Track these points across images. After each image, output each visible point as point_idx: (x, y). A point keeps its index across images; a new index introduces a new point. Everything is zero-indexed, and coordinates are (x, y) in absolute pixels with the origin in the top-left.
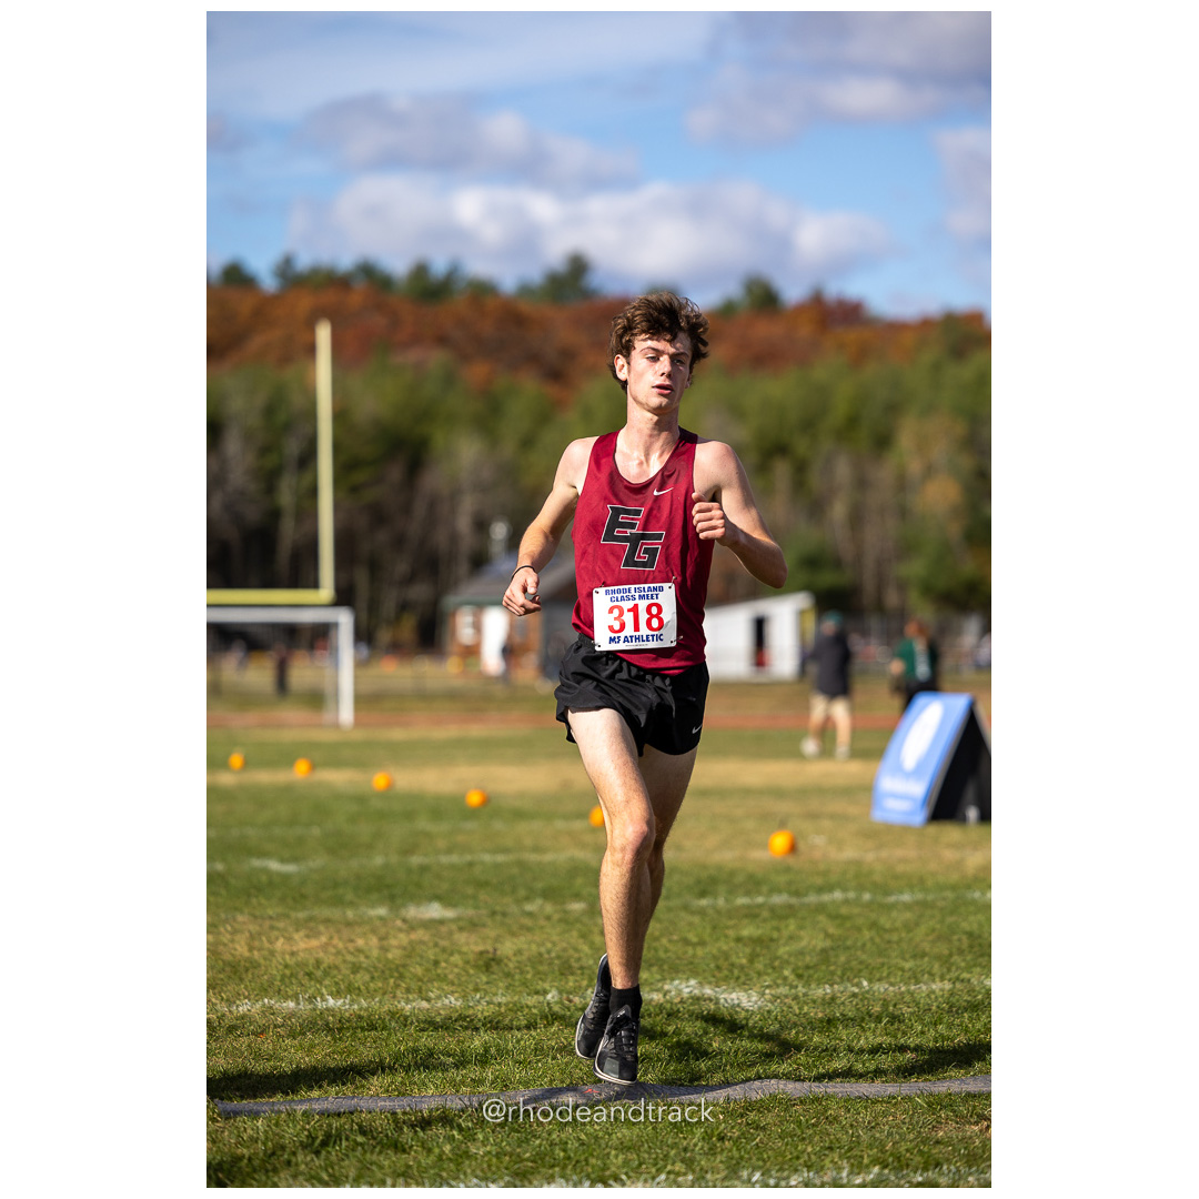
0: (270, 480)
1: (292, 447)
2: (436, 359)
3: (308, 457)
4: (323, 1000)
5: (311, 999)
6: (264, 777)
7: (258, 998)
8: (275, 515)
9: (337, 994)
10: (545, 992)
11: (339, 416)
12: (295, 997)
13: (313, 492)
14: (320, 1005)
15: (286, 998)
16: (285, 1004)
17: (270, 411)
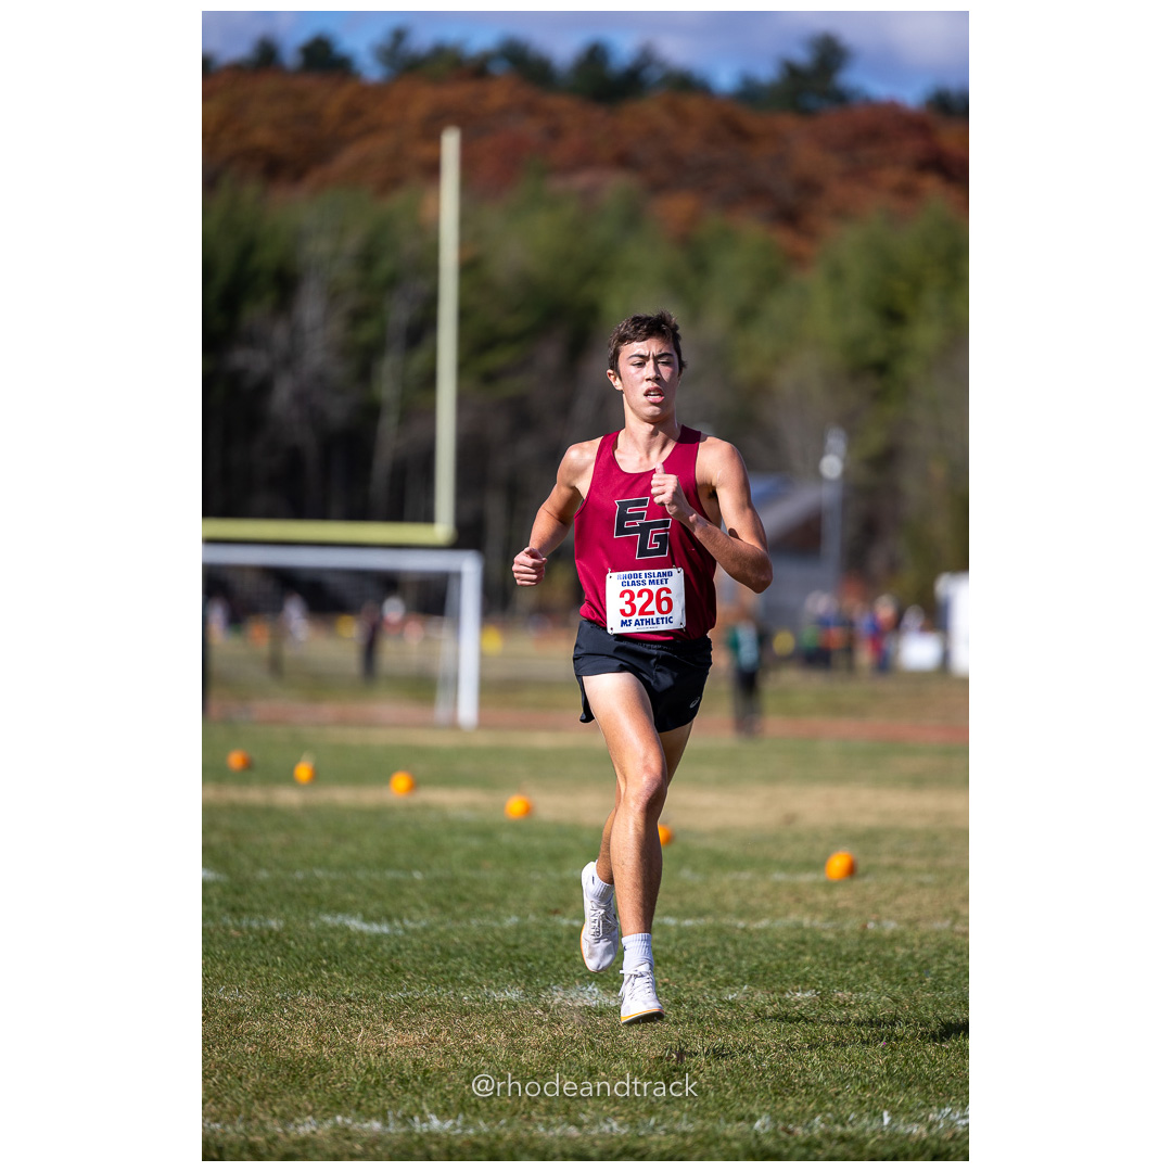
0: (365, 360)
1: (399, 313)
2: (615, 186)
3: (422, 330)
4: (424, 1120)
5: (406, 1119)
6: (343, 796)
7: (328, 1113)
8: (371, 412)
9: (444, 1113)
10: (753, 1119)
11: (469, 267)
12: (383, 1116)
13: (430, 380)
14: (419, 1127)
15: (369, 1116)
16: (366, 1125)
17: (367, 259)
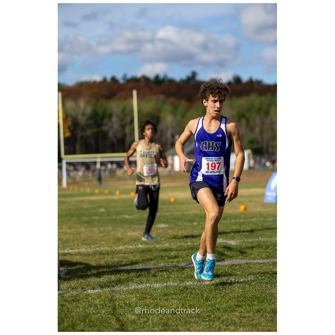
0: (123, 127)
1: (128, 119)
3: (132, 122)
4: (138, 245)
5: (136, 245)
6: (124, 197)
7: (124, 245)
8: (124, 135)
9: (141, 244)
11: (139, 112)
12: (132, 245)
13: (133, 130)
14: (137, 246)
15: (130, 245)
16: (130, 247)
17: (123, 111)
